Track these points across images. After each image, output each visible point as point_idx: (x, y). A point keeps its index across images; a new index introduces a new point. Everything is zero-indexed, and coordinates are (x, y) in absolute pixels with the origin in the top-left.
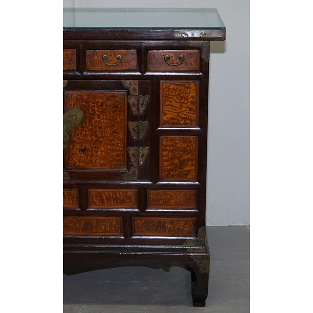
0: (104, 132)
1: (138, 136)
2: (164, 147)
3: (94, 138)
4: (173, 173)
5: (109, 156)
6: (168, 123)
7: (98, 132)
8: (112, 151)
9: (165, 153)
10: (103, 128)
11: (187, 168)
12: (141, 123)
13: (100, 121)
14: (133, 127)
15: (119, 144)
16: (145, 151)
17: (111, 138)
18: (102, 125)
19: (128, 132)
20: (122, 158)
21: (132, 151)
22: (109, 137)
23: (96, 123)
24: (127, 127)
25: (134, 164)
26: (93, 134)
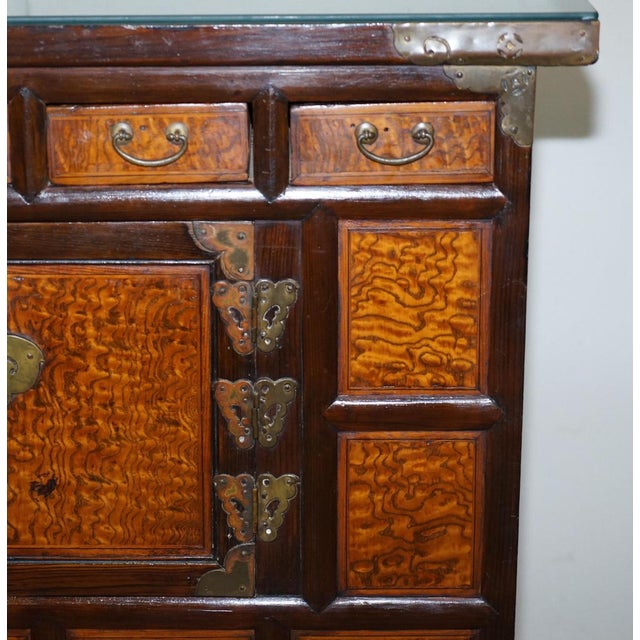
0: (124, 419)
1: (255, 437)
2: (353, 475)
3: (84, 441)
4: (390, 569)
5: (144, 508)
6: (370, 384)
7: (100, 422)
8: (158, 490)
9: (359, 495)
10: (118, 404)
11: (443, 552)
12: (265, 385)
13: (109, 377)
14: (233, 402)
15: (180, 462)
16: (282, 487)
17: (149, 442)
18: (117, 393)
19: (217, 420)
20: (195, 515)
21: (232, 488)
22: (142, 439)
23: (90, 386)
24: (213, 400)
25: (240, 536)
26: (79, 427)
